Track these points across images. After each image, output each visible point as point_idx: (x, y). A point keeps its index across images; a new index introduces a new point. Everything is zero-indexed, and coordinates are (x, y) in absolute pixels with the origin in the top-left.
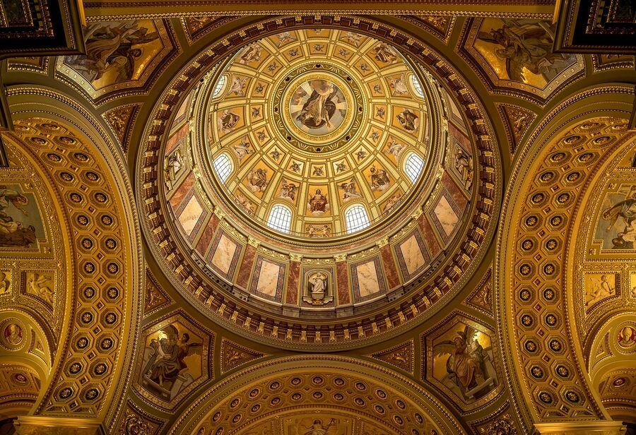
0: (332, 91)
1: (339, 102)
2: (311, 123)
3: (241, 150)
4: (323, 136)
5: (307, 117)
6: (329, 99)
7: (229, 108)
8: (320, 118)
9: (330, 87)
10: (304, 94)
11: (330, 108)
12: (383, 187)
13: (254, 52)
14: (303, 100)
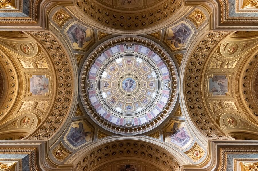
0: (126, 89)
1: (124, 86)
2: (131, 81)
3: (149, 77)
4: (128, 78)
5: (132, 82)
6: (126, 87)
7: (151, 88)
8: (129, 82)
9: (126, 90)
10: (133, 88)
11: (126, 85)
12: (112, 67)
13: (144, 101)
14: (133, 86)
